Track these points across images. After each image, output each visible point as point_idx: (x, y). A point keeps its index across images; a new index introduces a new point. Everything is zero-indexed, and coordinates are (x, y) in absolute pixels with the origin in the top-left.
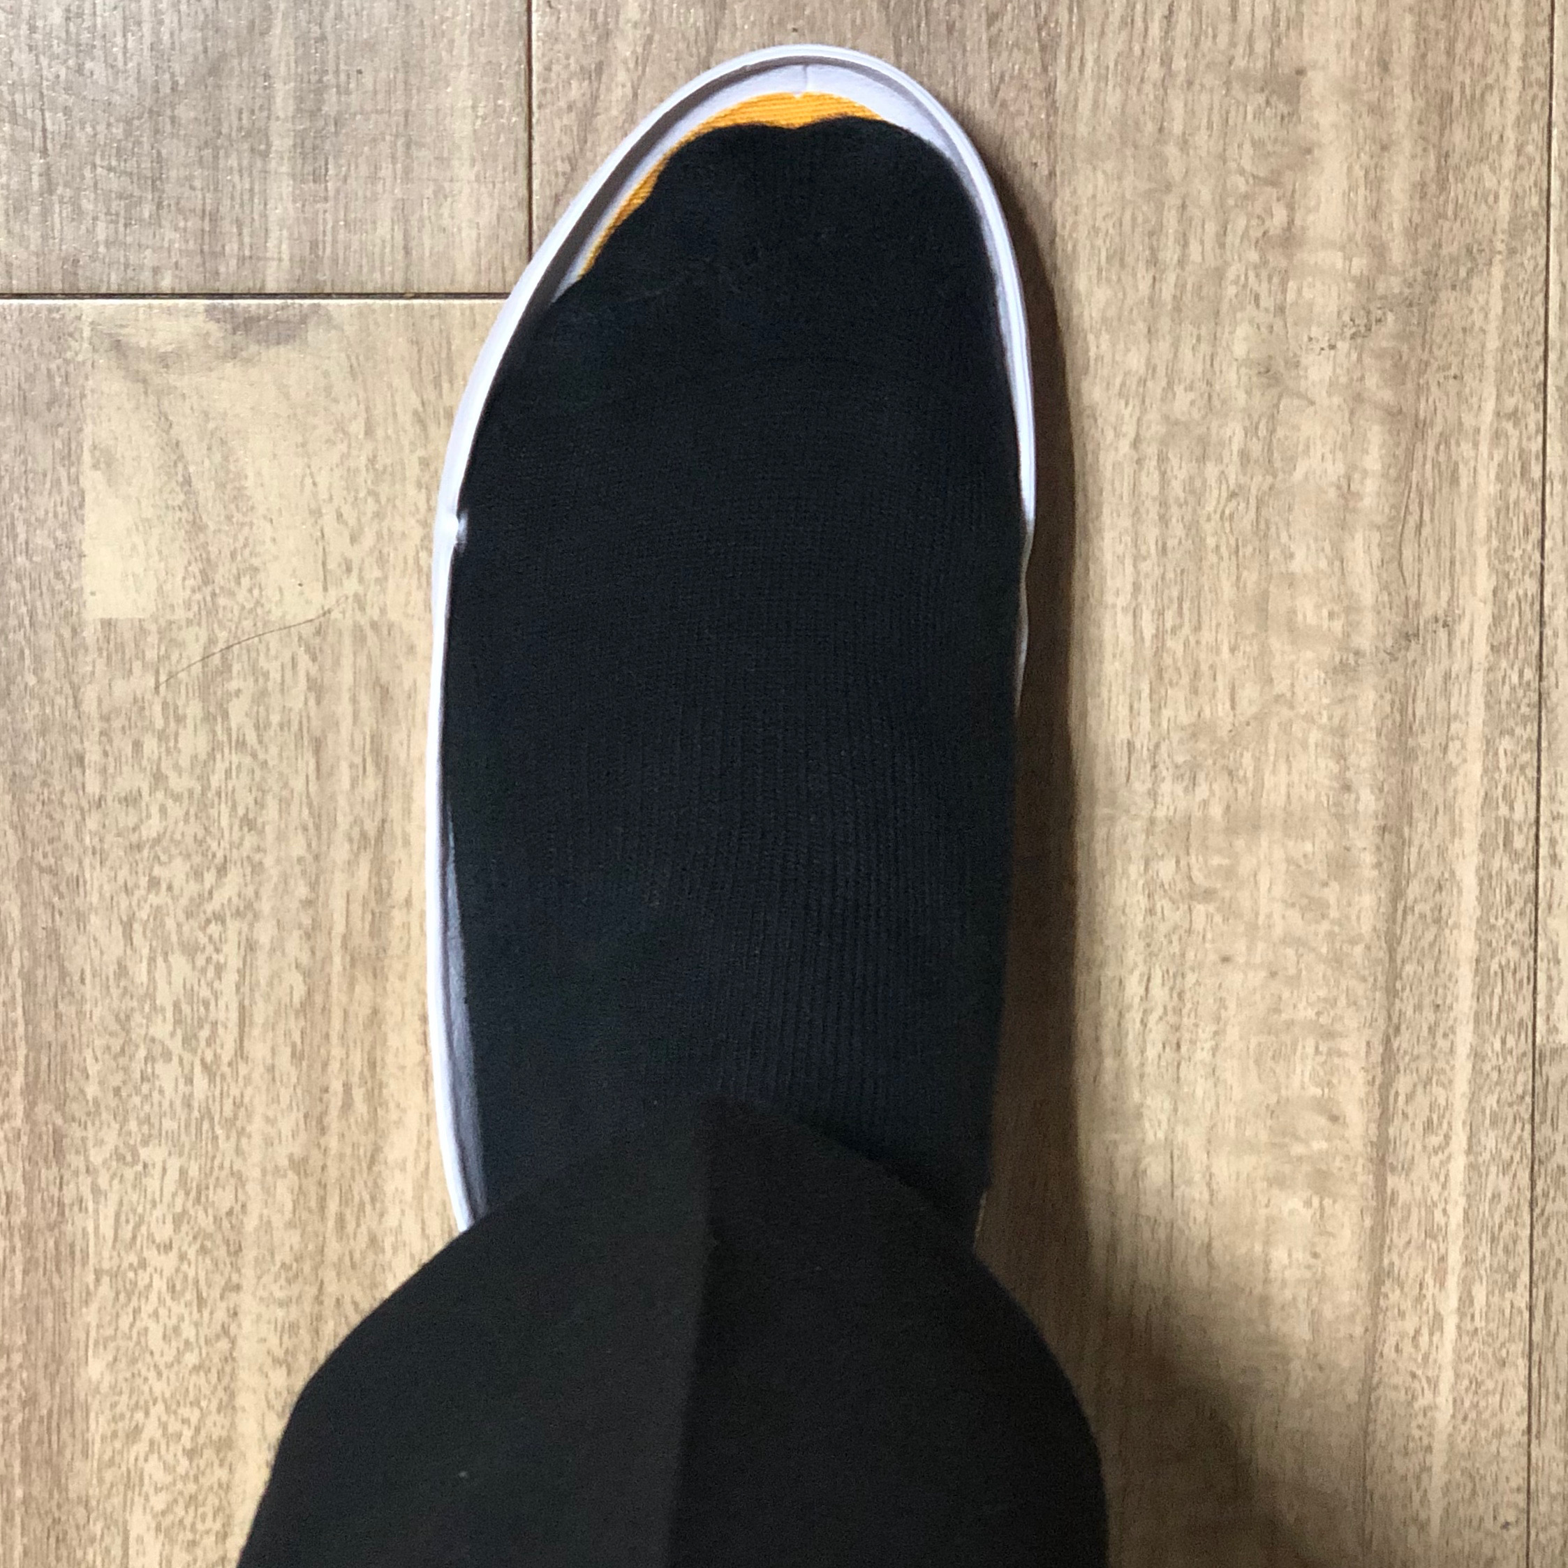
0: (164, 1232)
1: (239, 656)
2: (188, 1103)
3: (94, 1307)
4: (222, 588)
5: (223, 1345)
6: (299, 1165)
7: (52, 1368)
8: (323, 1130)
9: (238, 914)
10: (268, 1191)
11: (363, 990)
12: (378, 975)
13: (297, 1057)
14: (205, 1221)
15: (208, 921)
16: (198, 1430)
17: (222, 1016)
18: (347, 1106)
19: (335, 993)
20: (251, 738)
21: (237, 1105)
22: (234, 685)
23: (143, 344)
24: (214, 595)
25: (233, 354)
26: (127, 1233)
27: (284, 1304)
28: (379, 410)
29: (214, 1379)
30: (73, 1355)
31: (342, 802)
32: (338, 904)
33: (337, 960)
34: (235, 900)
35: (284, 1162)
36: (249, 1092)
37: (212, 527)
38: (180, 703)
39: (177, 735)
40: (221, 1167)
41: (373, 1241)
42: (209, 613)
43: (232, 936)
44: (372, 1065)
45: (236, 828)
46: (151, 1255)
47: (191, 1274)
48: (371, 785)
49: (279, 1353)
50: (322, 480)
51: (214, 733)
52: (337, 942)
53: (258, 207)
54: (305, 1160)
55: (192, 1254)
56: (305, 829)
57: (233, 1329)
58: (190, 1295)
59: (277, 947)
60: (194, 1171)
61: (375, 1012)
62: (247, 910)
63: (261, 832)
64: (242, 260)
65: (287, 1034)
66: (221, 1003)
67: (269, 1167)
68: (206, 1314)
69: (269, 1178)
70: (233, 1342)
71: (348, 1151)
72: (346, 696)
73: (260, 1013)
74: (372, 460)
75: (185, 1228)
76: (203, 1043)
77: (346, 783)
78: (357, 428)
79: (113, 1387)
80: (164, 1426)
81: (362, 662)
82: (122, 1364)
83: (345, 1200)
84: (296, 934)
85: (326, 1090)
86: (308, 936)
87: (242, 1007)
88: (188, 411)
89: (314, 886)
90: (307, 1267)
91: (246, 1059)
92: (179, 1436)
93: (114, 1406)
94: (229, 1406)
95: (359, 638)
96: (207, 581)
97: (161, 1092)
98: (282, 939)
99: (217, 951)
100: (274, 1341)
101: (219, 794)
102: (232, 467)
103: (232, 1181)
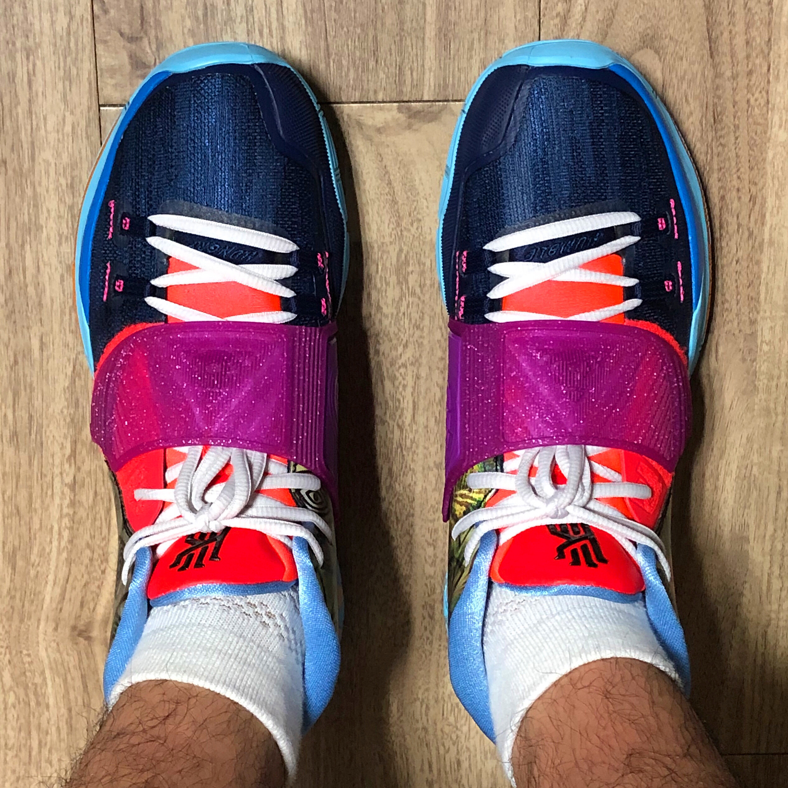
1: (413, 256)
4: (405, 228)
9: (412, 364)
10: (425, 476)
20: (418, 290)
22: (410, 269)
23: (370, 123)
24: (401, 231)
25: (409, 127)
34: (411, 358)
37: (400, 202)
38: (387, 277)
39: (386, 291)
40: (406, 467)
42: (399, 239)
43: (410, 373)
45: (411, 328)
51: (402, 289)
53: (420, 63)
62: (416, 362)
63: (422, 330)
64: (412, 86)
66: (405, 401)
76: (398, 417)
87: (414, 402)
88: (390, 153)
91: (416, 423)
96: (398, 225)
99: (404, 379)
101: (404, 314)
102: (409, 177)
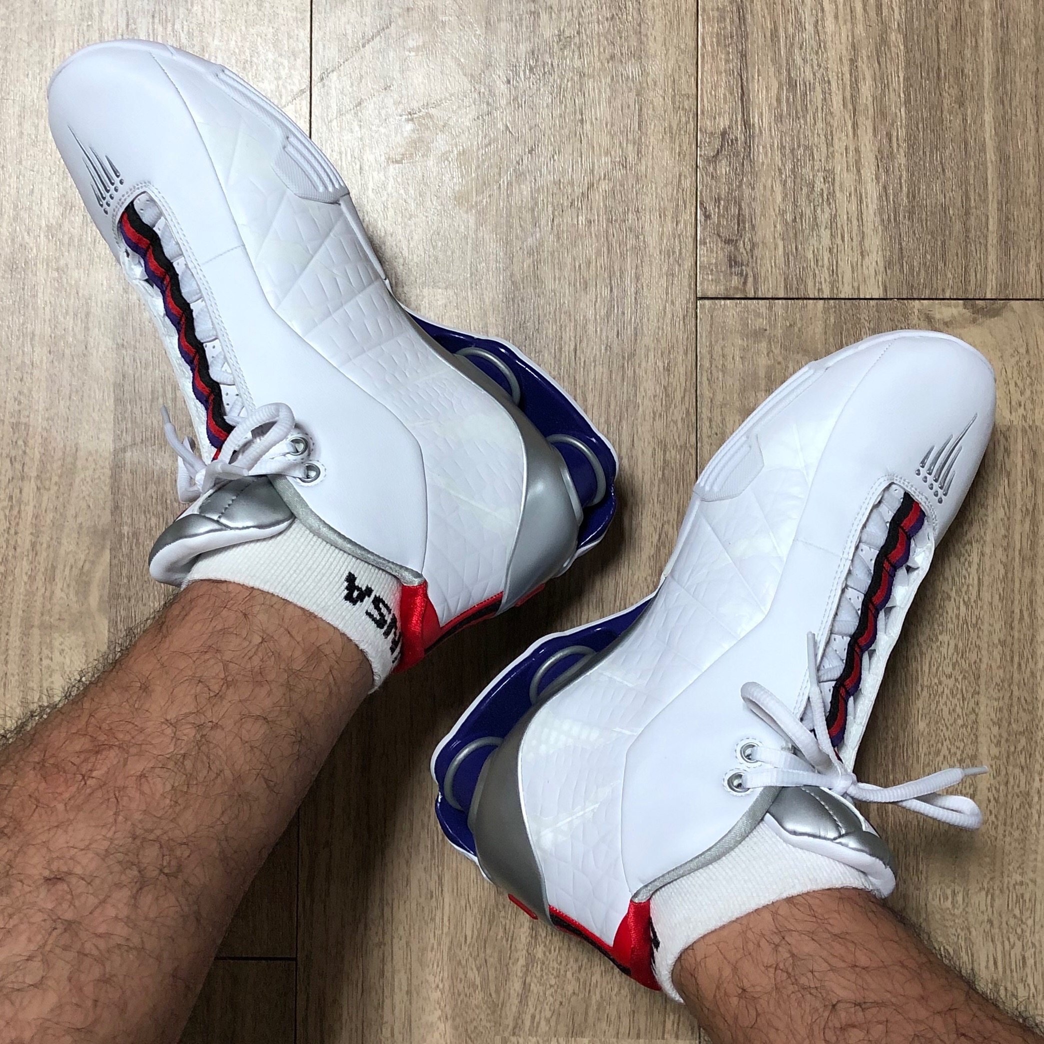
0: (949, 670)
2: (958, 617)
3: (921, 701)
5: (973, 717)
6: (1003, 643)
7: (904, 725)
8: (1012, 628)
11: (1028, 572)
12: (1033, 565)
13: (1001, 599)
14: (965, 666)
15: (965, 544)
16: (963, 752)
17: (971, 582)
18: (1022, 618)
19: (1016, 573)
21: (977, 619)
26: (934, 669)
27: (998, 699)
28: (1032, 343)
29: (969, 730)
30: (912, 720)
31: (1018, 496)
32: (1017, 537)
33: (1017, 559)
35: (996, 641)
36: (982, 613)
41: (1033, 674)
44: (1031, 602)
46: (944, 679)
47: (959, 687)
48: (1030, 489)
49: (996, 720)
50: (1009, 370)
52: (1017, 553)
54: (1005, 641)
55: (960, 678)
56: (1004, 507)
57: (977, 710)
58: (959, 696)
59: (993, 554)
60: (960, 645)
61: (1032, 580)
65: (997, 589)
67: (991, 644)
68: (966, 703)
69: (991, 649)
70: (977, 715)
71: (1022, 637)
72: (1019, 455)
73: (987, 580)
74: (1029, 363)
75: (957, 667)
77: (1020, 490)
78: (1023, 350)
79: (929, 734)
80: (949, 750)
81: (1026, 441)
82: (932, 725)
83: (1021, 656)
84: (1001, 549)
85: (1013, 612)
86: (1005, 550)
89: (1008, 530)
90: (1006, 686)
92: (955, 754)
93: (929, 741)
94: (975, 742)
95: (1024, 431)
97: (947, 613)
98: (994, 551)
100: (993, 716)
103: (976, 650)
